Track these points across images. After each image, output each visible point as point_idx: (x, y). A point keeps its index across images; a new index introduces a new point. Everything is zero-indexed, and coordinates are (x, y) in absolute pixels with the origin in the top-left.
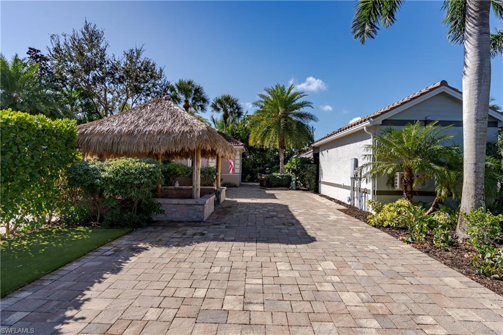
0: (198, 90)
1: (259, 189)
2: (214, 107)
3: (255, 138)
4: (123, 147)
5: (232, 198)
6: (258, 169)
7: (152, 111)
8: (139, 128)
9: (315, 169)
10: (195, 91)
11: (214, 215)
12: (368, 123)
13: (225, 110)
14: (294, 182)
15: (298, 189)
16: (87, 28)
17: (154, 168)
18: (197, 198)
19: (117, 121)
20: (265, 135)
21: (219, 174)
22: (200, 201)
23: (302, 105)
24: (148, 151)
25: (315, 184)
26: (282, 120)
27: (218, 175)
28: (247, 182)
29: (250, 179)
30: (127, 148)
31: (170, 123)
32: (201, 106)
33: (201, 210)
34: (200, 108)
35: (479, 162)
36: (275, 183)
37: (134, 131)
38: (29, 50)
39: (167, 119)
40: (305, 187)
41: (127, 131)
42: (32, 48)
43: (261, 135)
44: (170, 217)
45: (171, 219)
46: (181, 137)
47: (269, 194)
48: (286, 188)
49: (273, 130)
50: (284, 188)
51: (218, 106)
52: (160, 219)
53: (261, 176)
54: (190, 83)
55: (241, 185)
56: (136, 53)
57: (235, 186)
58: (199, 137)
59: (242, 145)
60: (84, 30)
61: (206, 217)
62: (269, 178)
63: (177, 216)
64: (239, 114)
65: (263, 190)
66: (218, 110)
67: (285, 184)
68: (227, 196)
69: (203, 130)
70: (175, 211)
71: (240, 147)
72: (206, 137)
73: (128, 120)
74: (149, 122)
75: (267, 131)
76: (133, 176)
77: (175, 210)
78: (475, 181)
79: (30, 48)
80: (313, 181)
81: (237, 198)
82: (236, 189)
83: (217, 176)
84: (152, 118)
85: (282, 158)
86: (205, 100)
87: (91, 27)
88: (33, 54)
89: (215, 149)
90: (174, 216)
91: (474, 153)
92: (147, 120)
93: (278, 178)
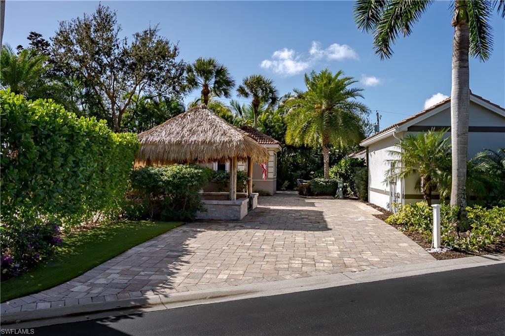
0: (220, 72)
1: (298, 198)
2: (242, 91)
3: (292, 136)
4: (173, 155)
5: (264, 206)
6: (299, 172)
7: (193, 121)
8: (185, 138)
9: (364, 172)
10: (216, 73)
11: (248, 216)
12: (394, 130)
13: (256, 95)
14: (341, 189)
15: (345, 198)
16: (99, 12)
17: (201, 172)
18: (234, 200)
19: (164, 131)
20: (305, 131)
21: (251, 178)
22: (237, 202)
23: (351, 94)
24: (193, 158)
25: (364, 191)
26: (327, 113)
27: (250, 180)
28: (284, 190)
29: (288, 186)
30: (176, 156)
31: (211, 133)
32: (224, 90)
33: (238, 209)
35: (460, 168)
36: (317, 191)
37: (181, 142)
38: (30, 34)
39: (207, 129)
40: (356, 196)
41: (175, 141)
42: (34, 32)
43: (300, 132)
44: (211, 215)
45: (211, 218)
46: (221, 147)
47: (308, 203)
48: (331, 197)
49: (314, 127)
50: (328, 197)
51: (247, 90)
52: (201, 218)
53: (302, 182)
54: (210, 62)
55: (275, 194)
57: (268, 195)
58: (237, 146)
59: (277, 143)
60: (96, 15)
61: (242, 217)
62: (310, 185)
63: (216, 215)
64: (274, 100)
65: (302, 199)
66: (246, 95)
67: (329, 192)
68: (259, 203)
69: (240, 140)
70: (215, 211)
71: (274, 146)
72: (242, 146)
73: (174, 130)
74: (192, 132)
75: (307, 127)
76: (187, 179)
77: (215, 209)
78: (458, 183)
79: (32, 33)
80: (362, 187)
81: (270, 205)
82: (270, 197)
83: (248, 182)
84: (194, 128)
85: (326, 160)
86: (229, 83)
88: (34, 39)
89: (250, 156)
90: (214, 215)
91: (457, 161)
92: (190, 131)
93: (321, 184)
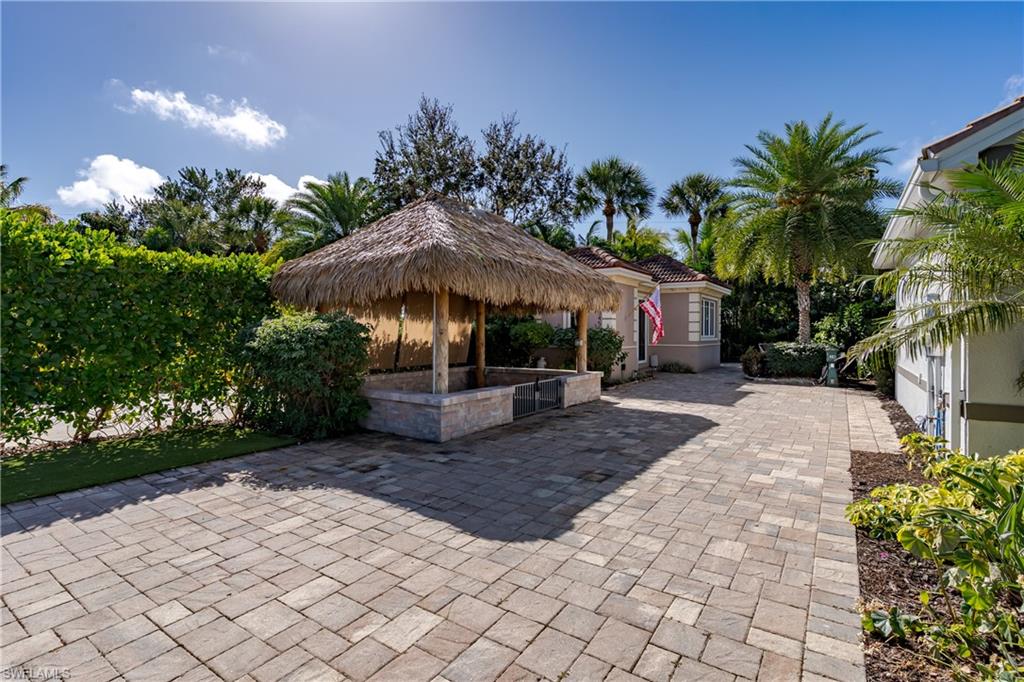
0: (628, 175)
2: (667, 205)
14: (832, 365)
18: (438, 392)
32: (638, 205)
33: (436, 416)
34: (638, 211)
36: (779, 366)
44: (391, 426)
50: (801, 381)
51: (676, 200)
54: (613, 165)
56: (503, 129)
57: (688, 371)
59: (703, 279)
61: (451, 433)
63: (400, 425)
66: (677, 211)
67: (805, 370)
85: (803, 305)
86: (645, 194)
87: (431, 105)
93: (789, 354)
